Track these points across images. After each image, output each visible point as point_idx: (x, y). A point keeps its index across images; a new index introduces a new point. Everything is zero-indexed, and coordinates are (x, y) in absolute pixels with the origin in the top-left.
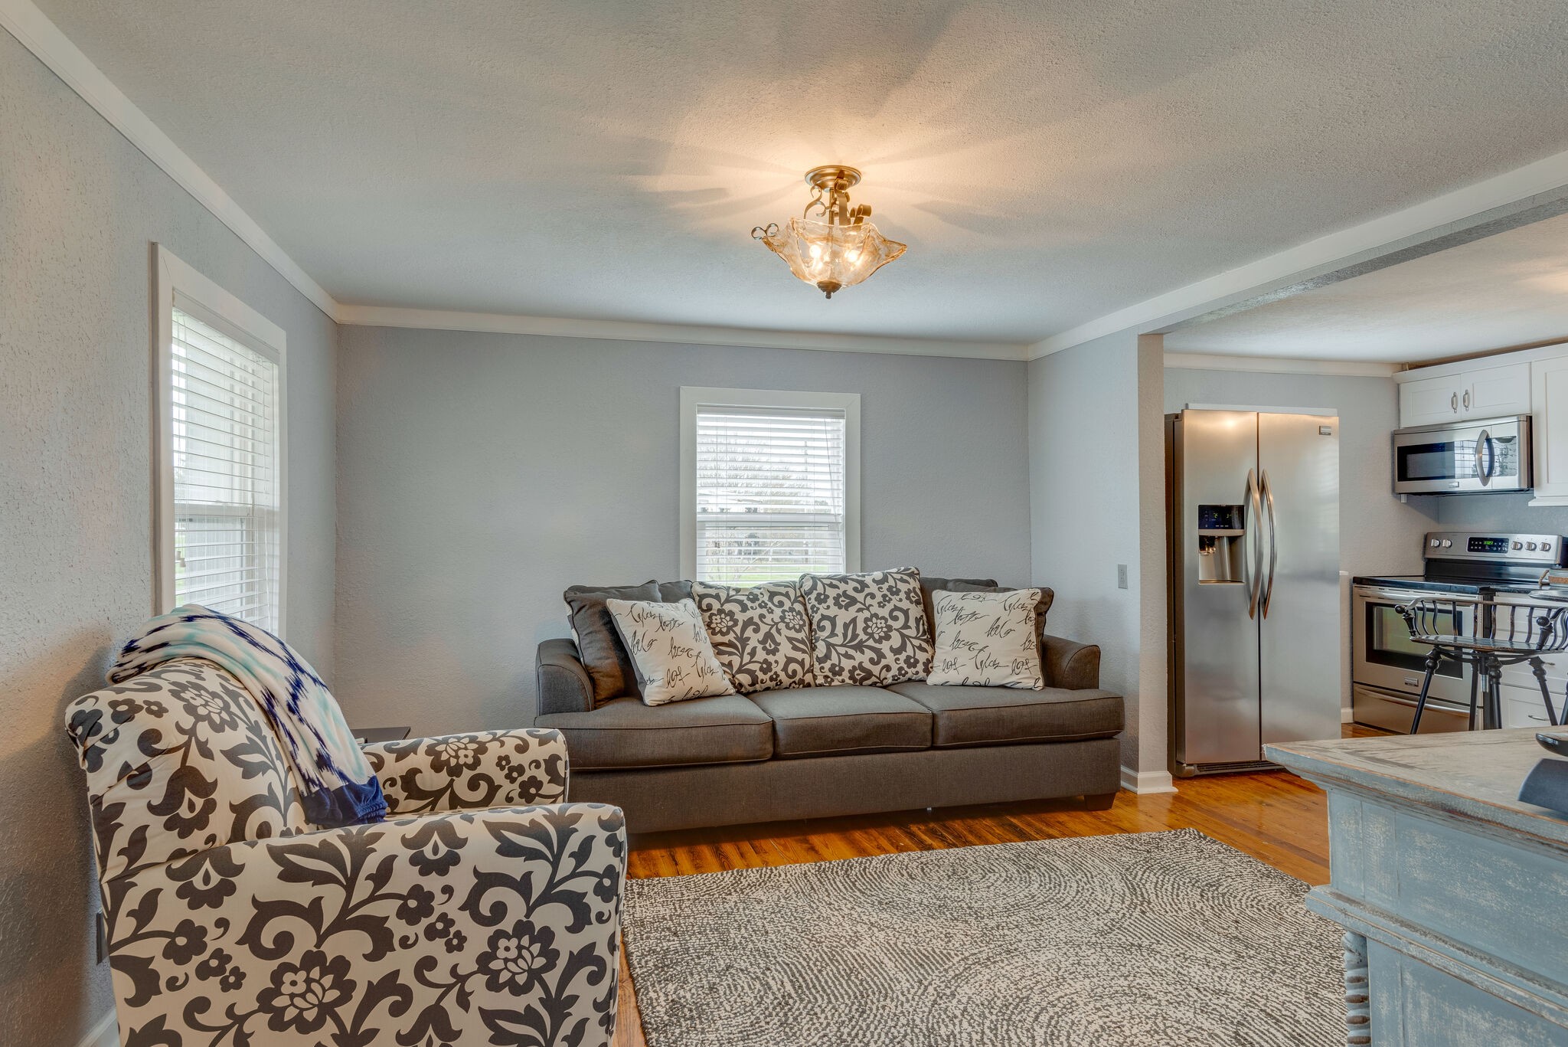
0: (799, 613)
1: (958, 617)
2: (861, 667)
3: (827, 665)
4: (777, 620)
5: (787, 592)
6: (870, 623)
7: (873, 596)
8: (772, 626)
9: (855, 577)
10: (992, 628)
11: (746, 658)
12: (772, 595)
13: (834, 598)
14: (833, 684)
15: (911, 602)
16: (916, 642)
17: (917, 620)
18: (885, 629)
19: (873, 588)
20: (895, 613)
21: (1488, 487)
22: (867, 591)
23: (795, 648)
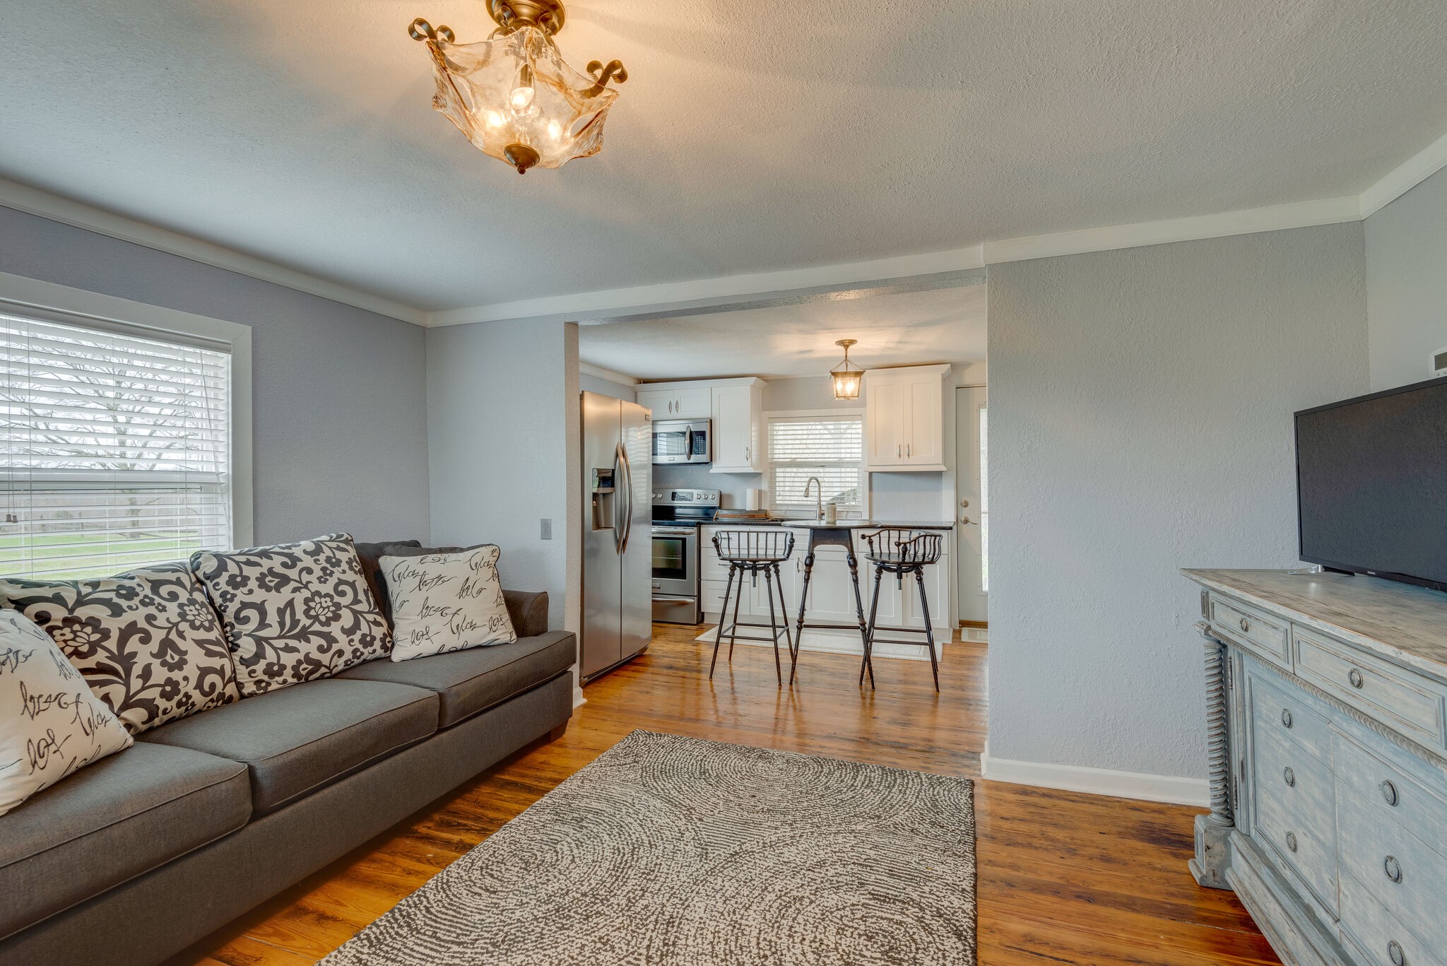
0: (202, 605)
1: (422, 583)
2: (308, 659)
3: (261, 666)
4: (175, 619)
5: (178, 579)
6: (312, 604)
7: (310, 571)
8: (170, 629)
9: (277, 550)
10: (463, 590)
11: (136, 684)
12: (156, 585)
13: (257, 579)
14: (270, 689)
15: (356, 573)
16: (371, 617)
17: (366, 592)
18: (332, 609)
19: (308, 561)
20: (341, 588)
21: (691, 461)
22: (300, 565)
23: (210, 654)
